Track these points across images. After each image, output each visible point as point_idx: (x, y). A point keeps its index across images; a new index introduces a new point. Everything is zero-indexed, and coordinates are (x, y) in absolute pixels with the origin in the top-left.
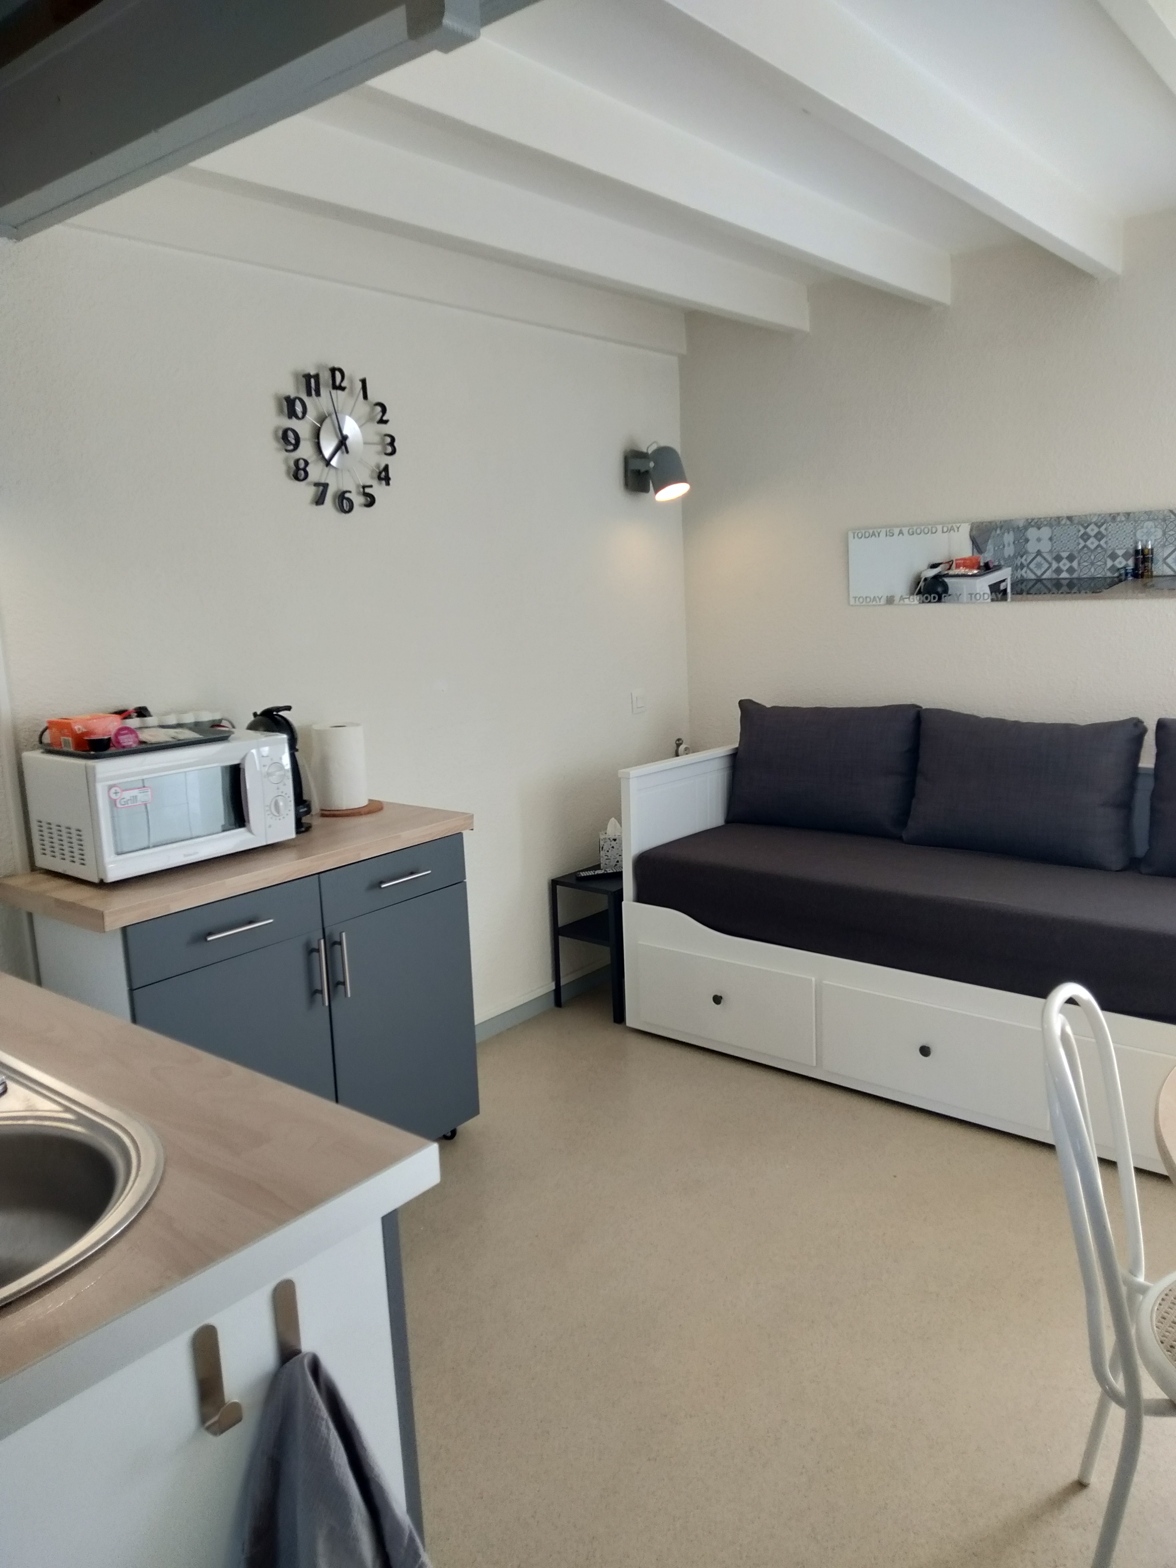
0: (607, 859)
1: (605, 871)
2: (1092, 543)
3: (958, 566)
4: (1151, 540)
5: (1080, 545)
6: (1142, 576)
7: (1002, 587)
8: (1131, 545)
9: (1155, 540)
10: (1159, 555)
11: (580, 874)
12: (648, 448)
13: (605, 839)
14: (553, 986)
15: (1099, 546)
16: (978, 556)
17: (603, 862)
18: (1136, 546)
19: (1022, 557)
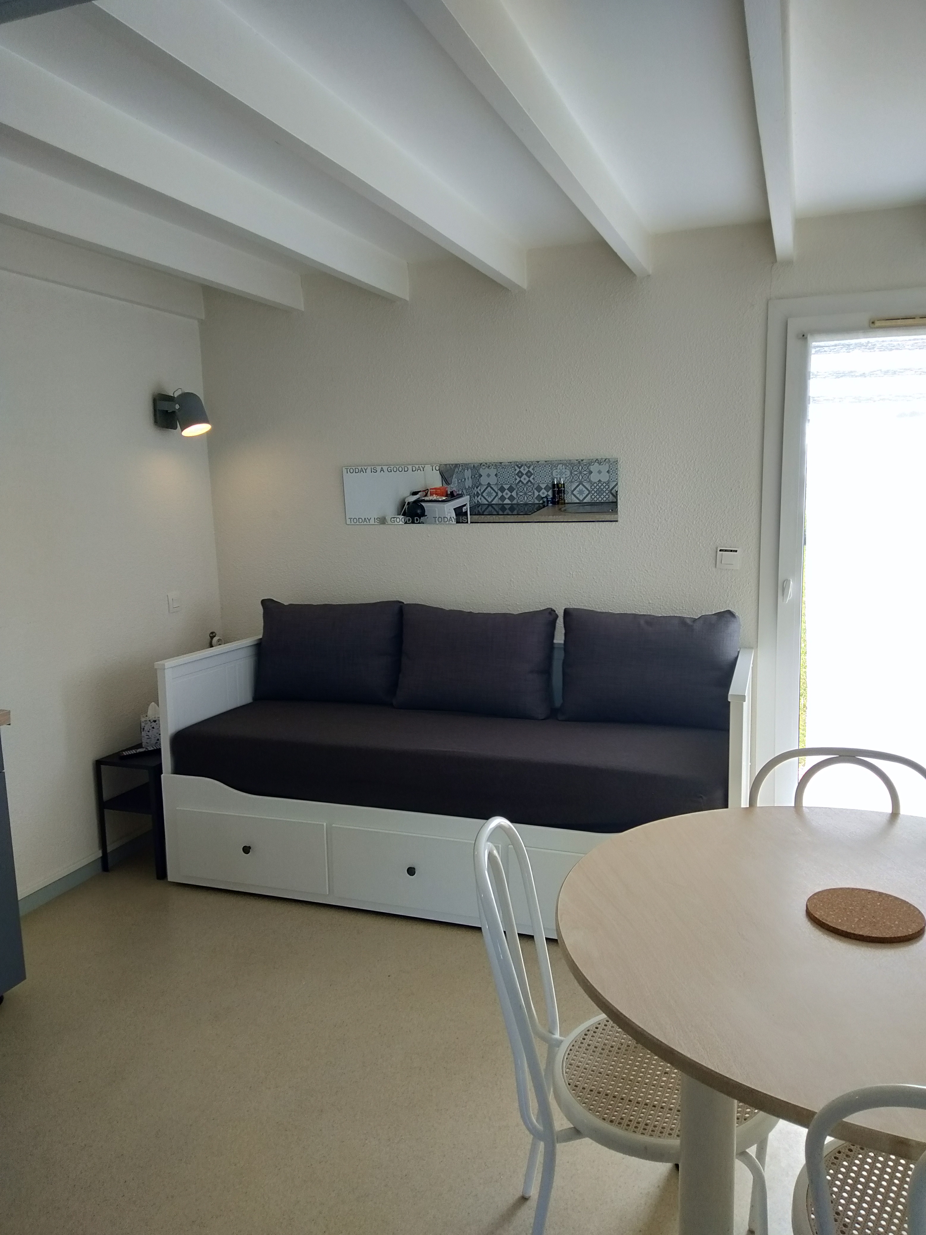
0: (148, 739)
1: (147, 749)
2: (525, 479)
3: (432, 494)
4: (563, 478)
5: (517, 481)
6: (558, 503)
7: (464, 510)
8: (550, 481)
9: (566, 478)
10: (569, 488)
11: (123, 754)
12: (174, 393)
13: (146, 721)
14: (100, 854)
15: (529, 481)
16: (446, 486)
17: (144, 741)
18: (553, 482)
19: (477, 488)
